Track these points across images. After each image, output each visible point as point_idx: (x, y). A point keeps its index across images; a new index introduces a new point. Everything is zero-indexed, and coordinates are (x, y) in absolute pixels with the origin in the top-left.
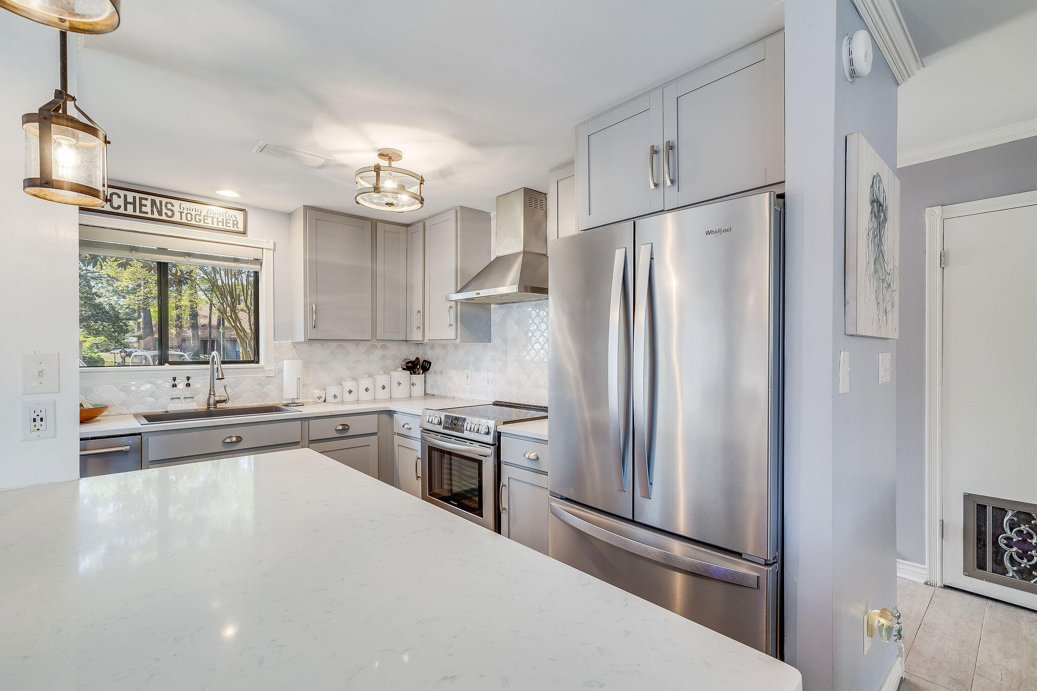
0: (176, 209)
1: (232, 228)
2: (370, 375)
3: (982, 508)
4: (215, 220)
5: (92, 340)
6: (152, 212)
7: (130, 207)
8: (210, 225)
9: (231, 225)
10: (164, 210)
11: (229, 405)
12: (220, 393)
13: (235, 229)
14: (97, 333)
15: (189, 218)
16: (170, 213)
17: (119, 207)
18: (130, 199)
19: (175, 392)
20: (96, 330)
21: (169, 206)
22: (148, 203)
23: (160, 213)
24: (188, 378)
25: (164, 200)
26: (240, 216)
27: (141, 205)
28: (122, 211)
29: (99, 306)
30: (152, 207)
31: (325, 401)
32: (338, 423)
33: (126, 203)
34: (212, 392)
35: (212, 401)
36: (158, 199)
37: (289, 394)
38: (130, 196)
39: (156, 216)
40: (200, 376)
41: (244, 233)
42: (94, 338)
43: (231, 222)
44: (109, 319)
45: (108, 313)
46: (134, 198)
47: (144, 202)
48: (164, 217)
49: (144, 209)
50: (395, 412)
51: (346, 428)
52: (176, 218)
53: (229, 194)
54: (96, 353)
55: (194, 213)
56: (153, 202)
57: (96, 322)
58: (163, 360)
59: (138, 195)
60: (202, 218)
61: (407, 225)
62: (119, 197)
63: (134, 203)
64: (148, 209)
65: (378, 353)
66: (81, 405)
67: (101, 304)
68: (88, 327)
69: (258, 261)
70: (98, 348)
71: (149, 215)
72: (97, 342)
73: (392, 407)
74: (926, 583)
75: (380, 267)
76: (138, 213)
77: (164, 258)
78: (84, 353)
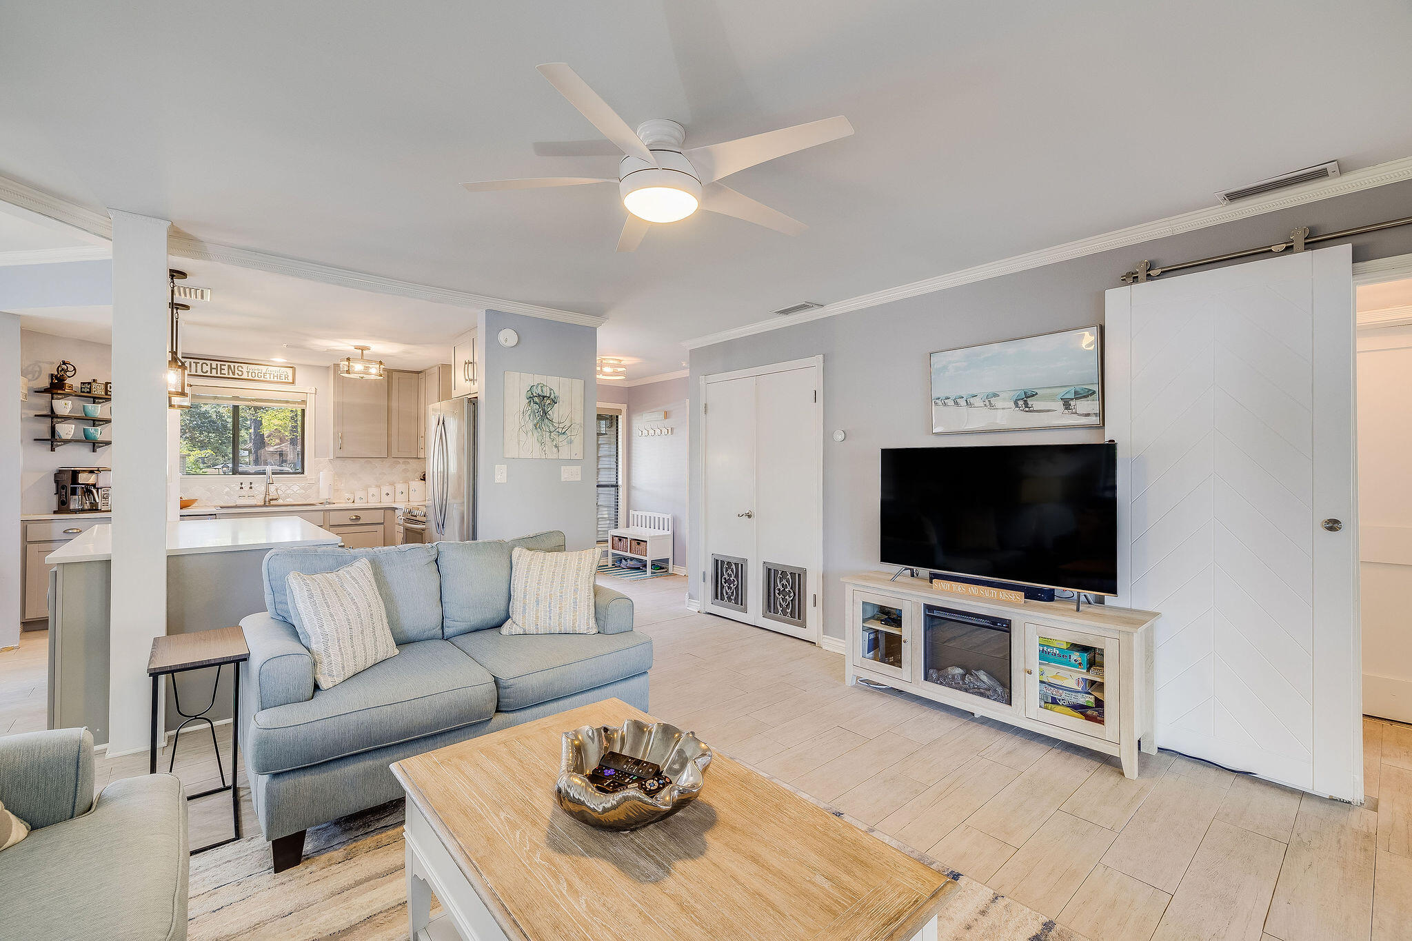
0: (245, 370)
1: (284, 380)
2: (392, 484)
3: (717, 561)
4: (272, 376)
5: (198, 453)
6: (229, 372)
7: (214, 371)
8: (268, 379)
9: (283, 378)
10: (237, 371)
11: (280, 502)
12: (273, 494)
13: (286, 380)
14: (203, 446)
15: (253, 375)
16: (240, 373)
17: (207, 371)
18: (214, 366)
19: (243, 492)
20: (201, 442)
21: (240, 369)
22: (226, 367)
23: (234, 373)
24: (251, 483)
25: (236, 365)
26: (290, 371)
27: (221, 369)
28: (208, 374)
29: (204, 415)
30: (228, 370)
31: (354, 502)
32: (352, 515)
33: (211, 369)
34: (267, 493)
35: (267, 500)
36: (232, 365)
37: (324, 495)
38: (214, 364)
39: (231, 376)
40: (259, 484)
41: (293, 383)
42: (199, 451)
43: (283, 376)
44: (216, 430)
45: (214, 422)
46: (217, 364)
47: (223, 367)
48: (236, 376)
49: (223, 372)
50: (396, 509)
51: (358, 518)
52: (245, 376)
53: (279, 360)
54: (201, 469)
55: (257, 372)
56: (229, 366)
57: (201, 433)
58: (235, 472)
59: (219, 363)
60: (262, 375)
61: (418, 373)
62: (207, 365)
63: (217, 369)
64: (225, 372)
65: (401, 467)
66: (181, 498)
67: (207, 412)
68: (192, 439)
69: (304, 402)
70: (204, 463)
71: (227, 376)
72: (203, 456)
73: (394, 506)
74: (699, 612)
75: (394, 404)
76: (219, 375)
77: (236, 403)
78: (187, 469)
